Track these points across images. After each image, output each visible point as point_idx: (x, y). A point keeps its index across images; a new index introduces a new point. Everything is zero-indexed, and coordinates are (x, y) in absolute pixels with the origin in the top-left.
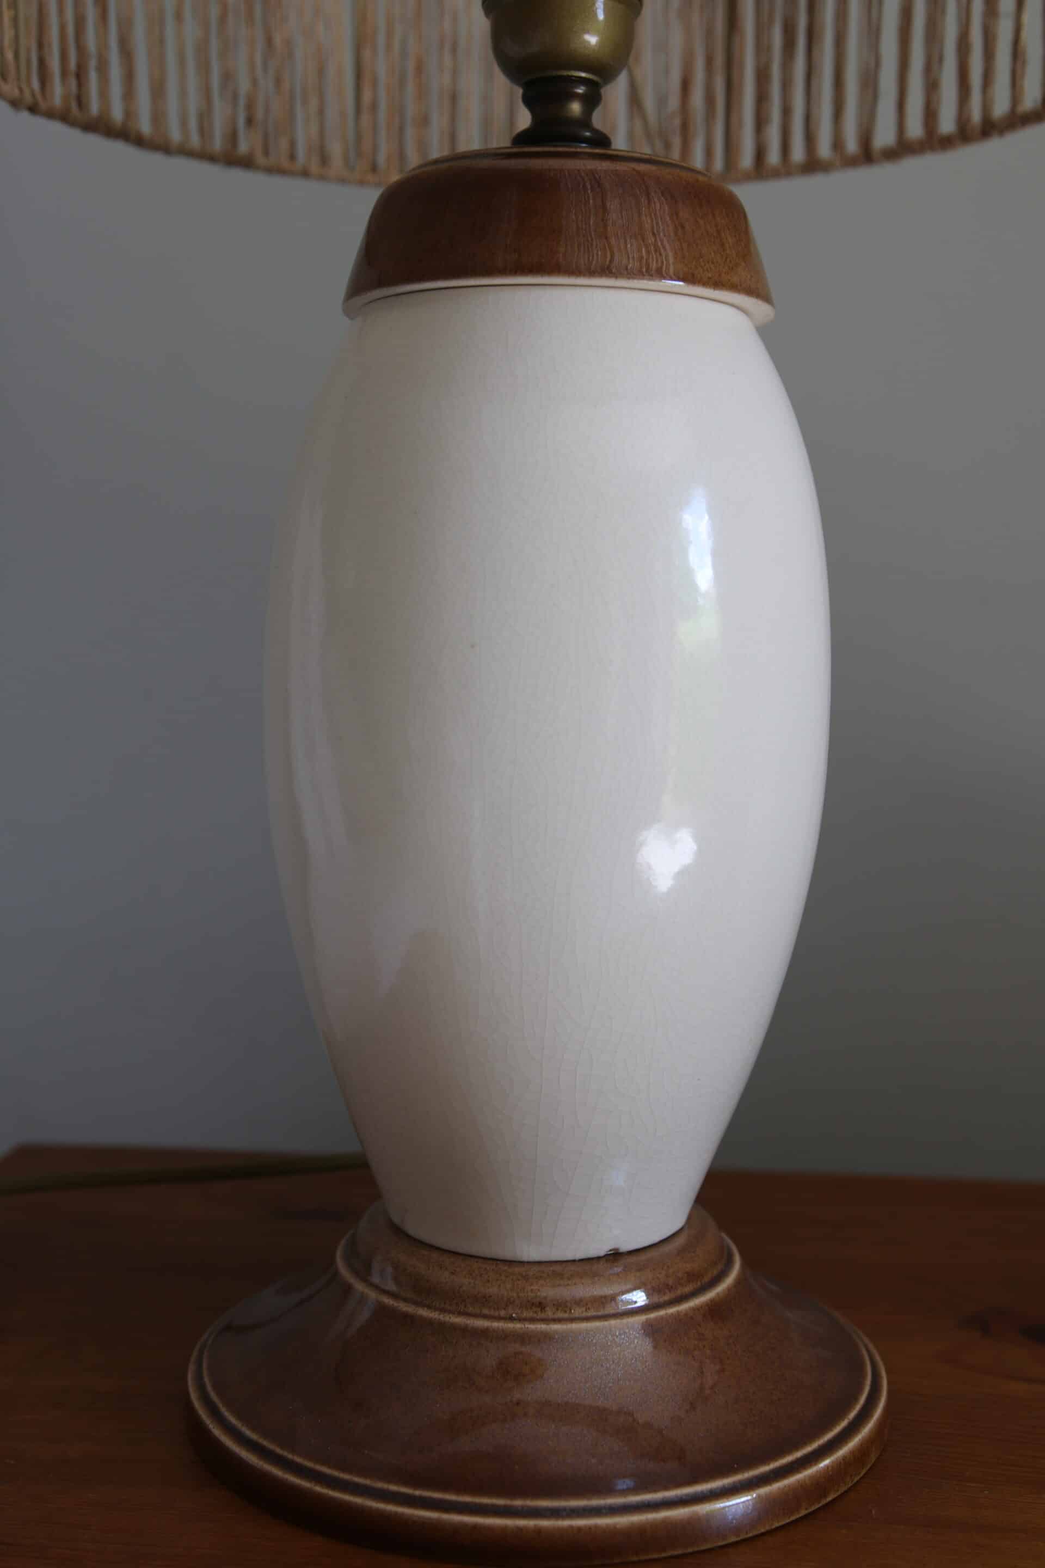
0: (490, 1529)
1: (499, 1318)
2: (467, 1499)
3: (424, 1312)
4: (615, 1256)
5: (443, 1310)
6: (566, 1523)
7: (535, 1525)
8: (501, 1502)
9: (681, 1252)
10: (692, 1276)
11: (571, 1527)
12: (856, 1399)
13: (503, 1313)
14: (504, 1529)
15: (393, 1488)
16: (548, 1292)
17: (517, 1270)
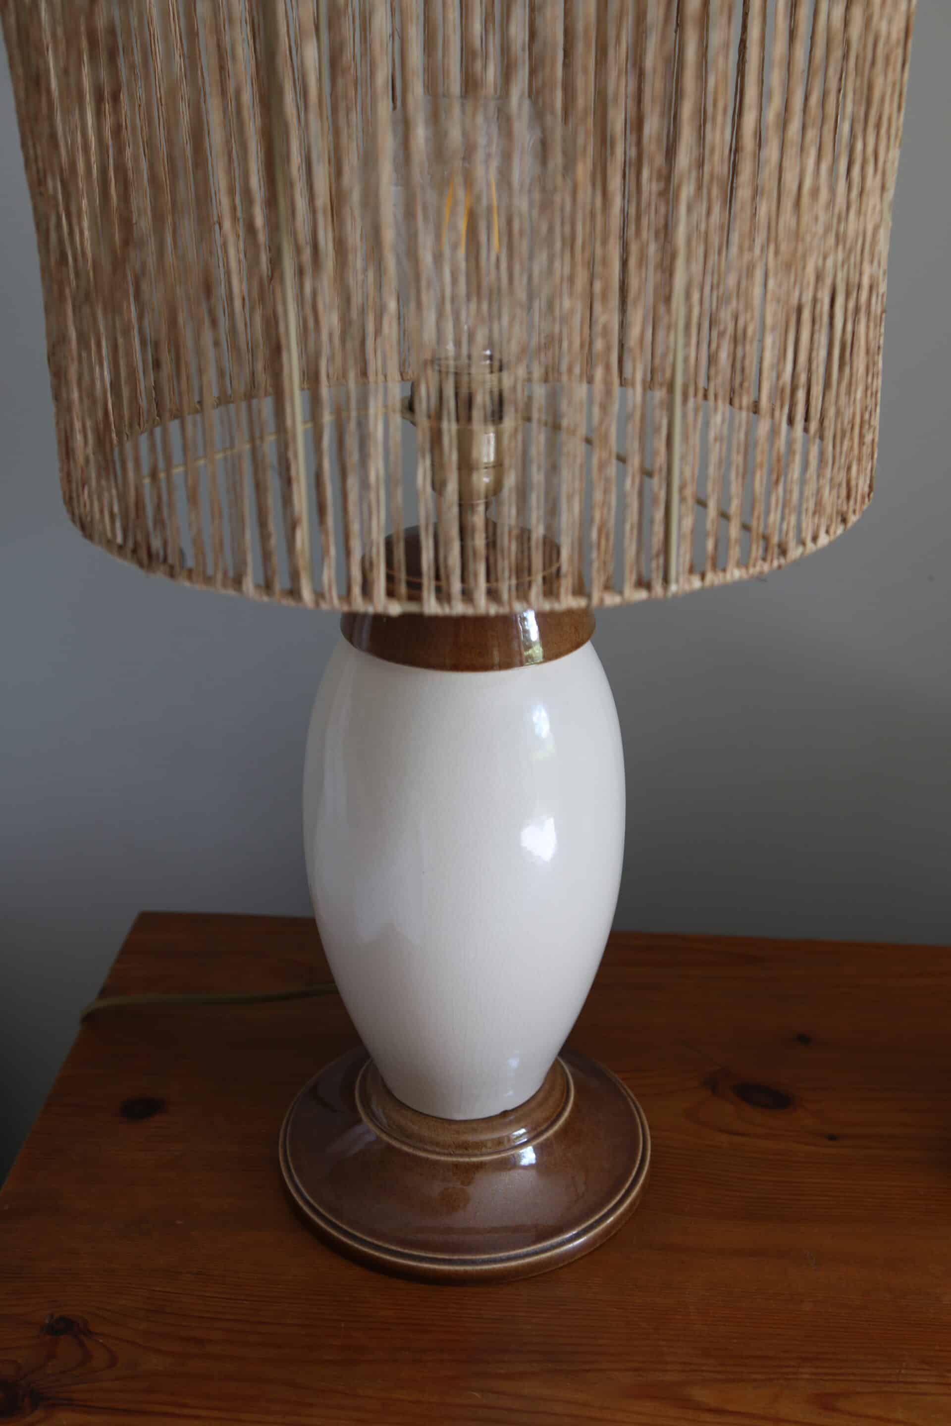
0: (441, 1271)
1: (444, 1154)
2: (431, 1255)
3: (405, 1148)
4: (505, 1114)
5: (415, 1147)
6: (478, 1268)
7: (464, 1270)
8: (446, 1257)
9: (540, 1105)
10: (546, 1119)
11: (481, 1270)
12: (630, 1173)
13: (446, 1151)
14: (449, 1271)
15: (394, 1248)
16: (471, 1138)
17: (454, 1127)
